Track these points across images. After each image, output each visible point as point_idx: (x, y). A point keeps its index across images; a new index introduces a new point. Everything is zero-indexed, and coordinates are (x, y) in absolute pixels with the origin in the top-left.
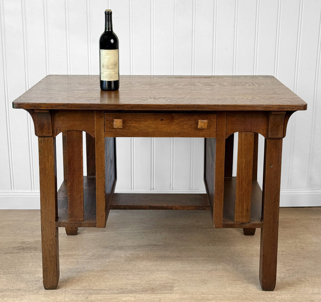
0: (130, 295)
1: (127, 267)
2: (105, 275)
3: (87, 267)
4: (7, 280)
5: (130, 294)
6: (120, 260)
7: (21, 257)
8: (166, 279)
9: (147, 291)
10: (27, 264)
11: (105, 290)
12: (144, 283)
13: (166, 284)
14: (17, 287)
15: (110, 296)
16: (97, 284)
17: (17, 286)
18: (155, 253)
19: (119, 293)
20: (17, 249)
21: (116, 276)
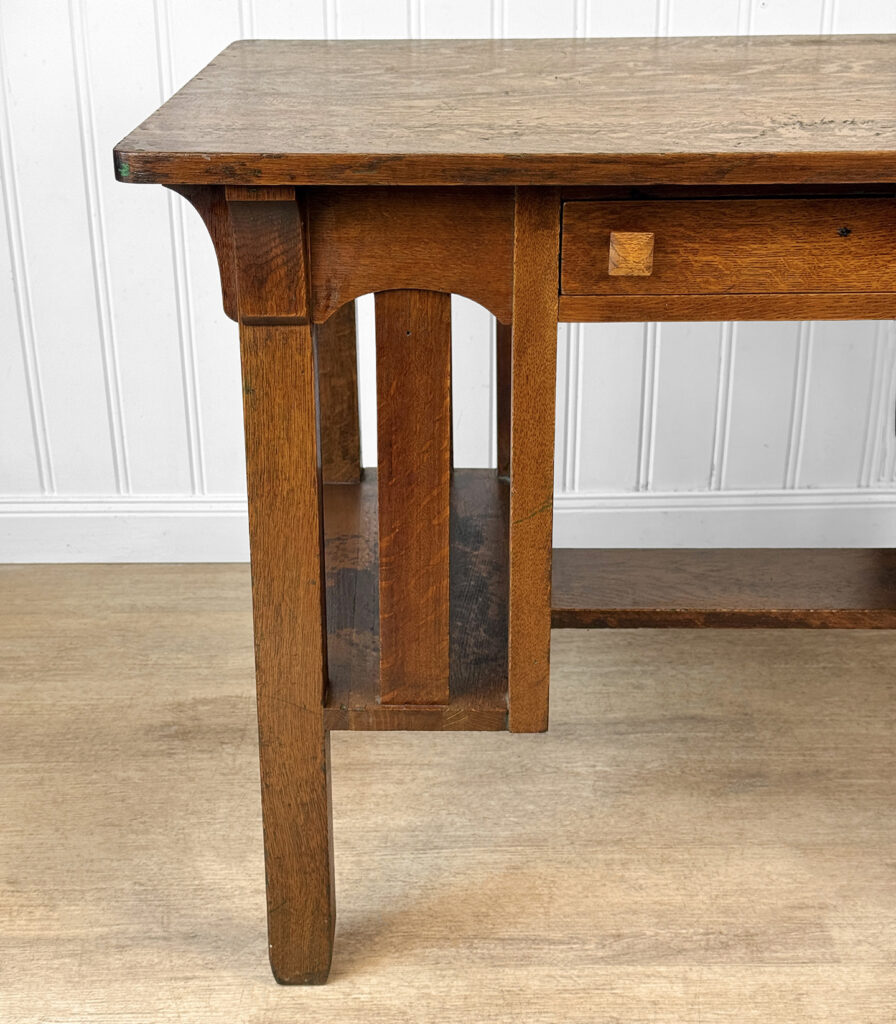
0: (663, 969)
1: (612, 821)
2: (532, 864)
3: (452, 824)
4: (137, 887)
5: (659, 965)
6: (575, 788)
7: (181, 772)
8: (792, 887)
9: (726, 946)
10: (206, 806)
11: (552, 942)
12: (703, 907)
13: (799, 913)
14: (183, 925)
15: (578, 977)
16: (507, 910)
17: (181, 916)
18: (707, 757)
19: (614, 956)
20: (161, 737)
21: (577, 867)
